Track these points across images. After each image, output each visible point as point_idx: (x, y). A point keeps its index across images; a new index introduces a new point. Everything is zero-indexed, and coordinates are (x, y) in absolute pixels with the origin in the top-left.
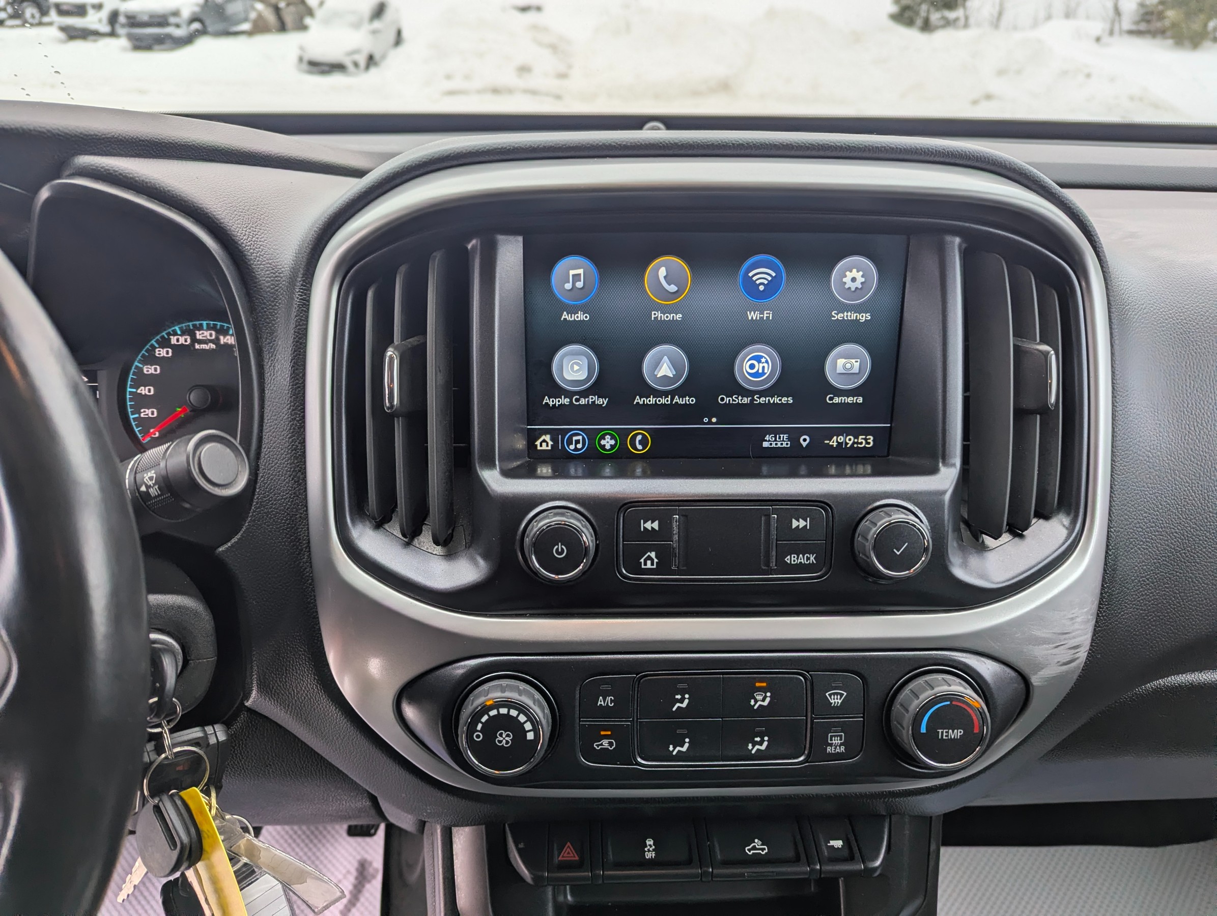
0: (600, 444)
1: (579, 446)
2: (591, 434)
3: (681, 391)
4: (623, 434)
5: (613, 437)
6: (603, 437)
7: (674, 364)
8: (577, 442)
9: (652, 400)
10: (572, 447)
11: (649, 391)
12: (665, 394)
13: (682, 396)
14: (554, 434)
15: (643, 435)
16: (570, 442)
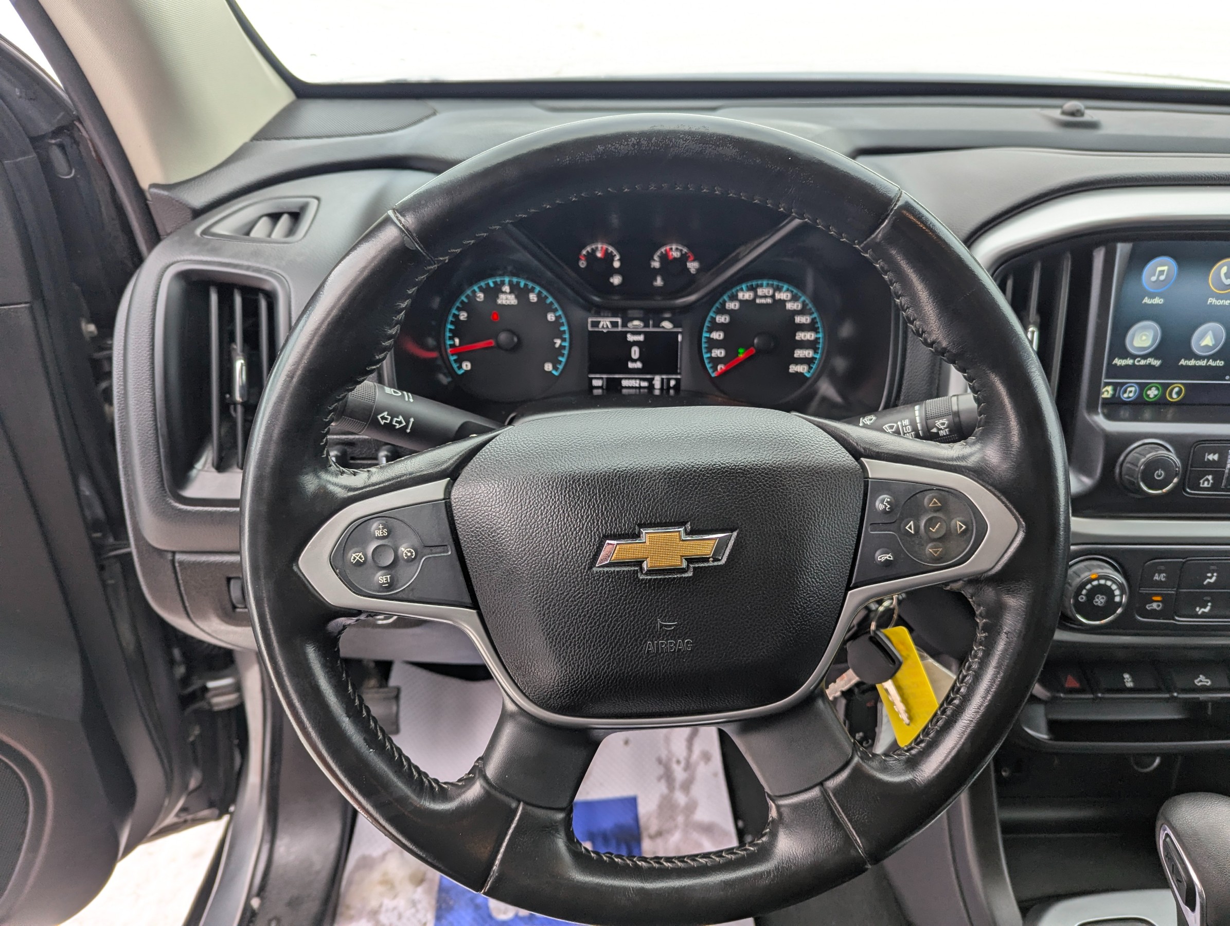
0: (1146, 394)
1: (1131, 395)
2: (1142, 387)
3: (1214, 357)
4: (1165, 386)
5: (1158, 389)
6: (1150, 389)
7: (1215, 337)
8: (1131, 392)
9: (1192, 362)
10: (1126, 395)
11: (1192, 355)
12: (1203, 358)
13: (1215, 360)
14: (1116, 386)
15: (1179, 387)
16: (1125, 392)
